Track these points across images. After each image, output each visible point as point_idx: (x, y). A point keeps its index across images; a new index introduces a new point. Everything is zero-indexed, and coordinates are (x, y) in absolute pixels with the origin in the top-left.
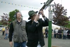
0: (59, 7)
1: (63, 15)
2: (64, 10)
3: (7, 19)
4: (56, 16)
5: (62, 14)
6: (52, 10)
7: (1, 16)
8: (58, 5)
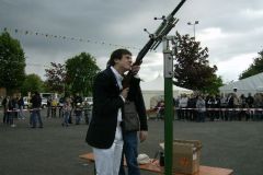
0: (188, 42)
1: (199, 63)
2: (200, 51)
3: (60, 78)
4: (182, 66)
5: (197, 61)
8: (185, 38)
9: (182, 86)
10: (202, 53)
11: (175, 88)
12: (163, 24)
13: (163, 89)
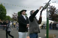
0: (52, 8)
1: (56, 14)
2: (56, 10)
3: (16, 17)
4: (51, 14)
6: (48, 10)
7: (12, 15)
8: (52, 7)
9: (50, 20)
10: (57, 11)
11: (49, 21)
12: (46, 5)
13: (46, 21)
